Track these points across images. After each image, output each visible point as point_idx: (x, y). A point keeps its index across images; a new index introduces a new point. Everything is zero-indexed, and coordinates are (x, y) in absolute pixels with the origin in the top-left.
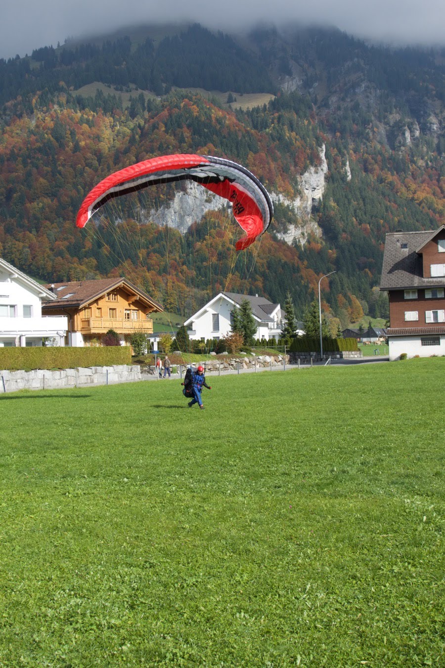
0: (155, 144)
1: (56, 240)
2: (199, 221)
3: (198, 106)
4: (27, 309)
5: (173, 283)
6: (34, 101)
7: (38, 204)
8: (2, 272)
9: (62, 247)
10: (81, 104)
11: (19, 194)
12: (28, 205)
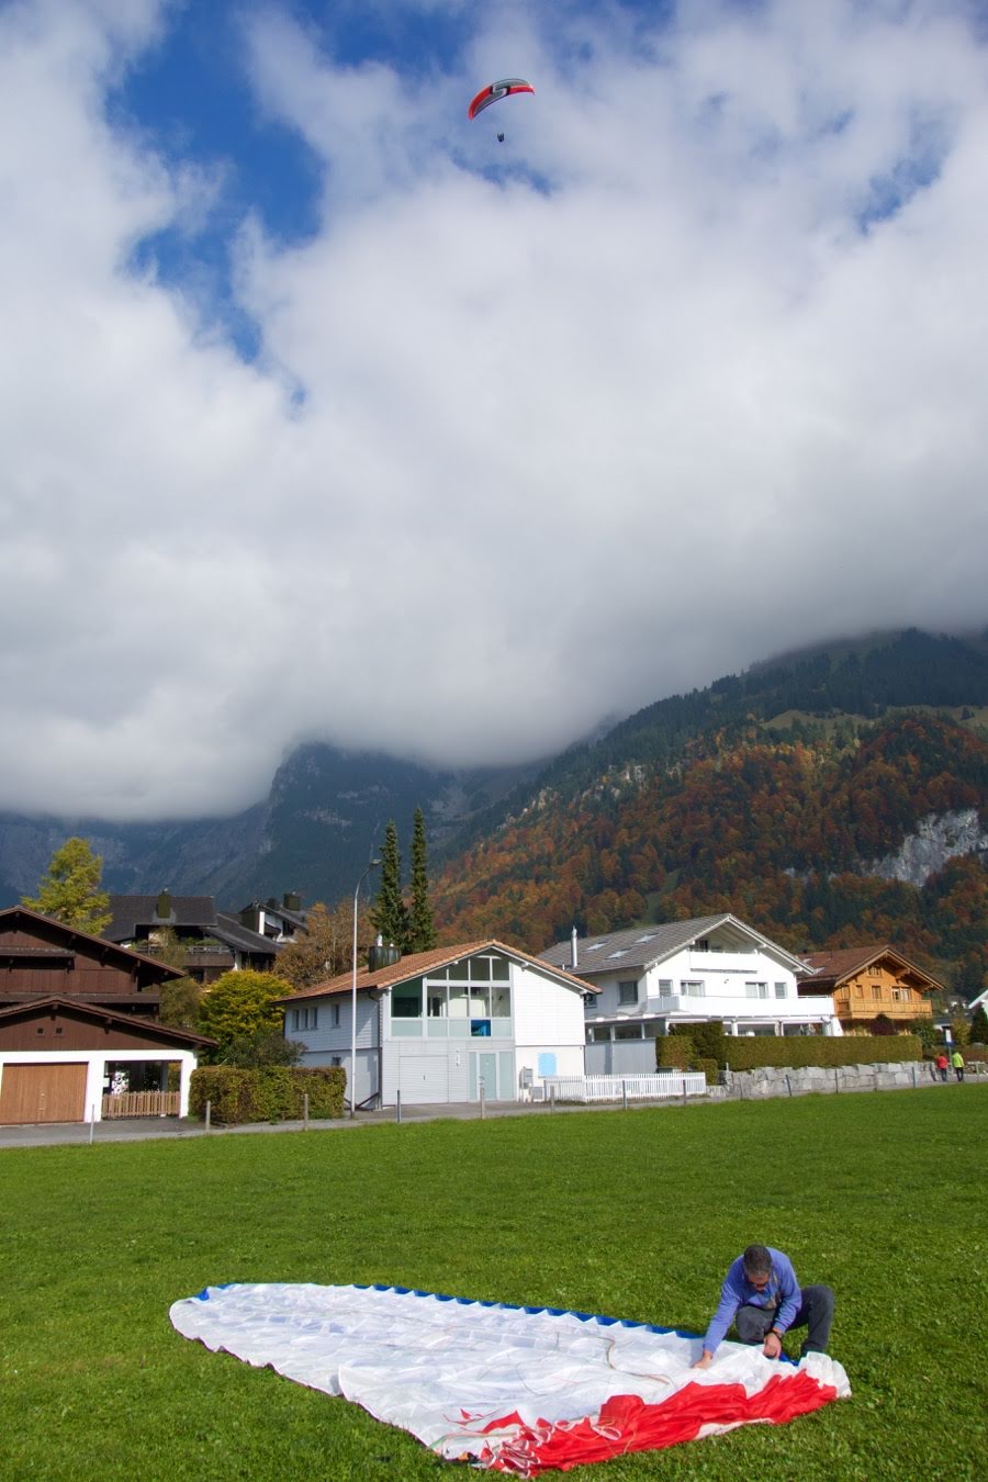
0: (872, 778)
1: (755, 903)
2: (939, 870)
3: (924, 727)
4: (780, 989)
5: (912, 952)
6: (718, 739)
7: (730, 860)
8: (746, 942)
9: (762, 912)
10: (775, 737)
11: (706, 849)
12: (718, 862)
